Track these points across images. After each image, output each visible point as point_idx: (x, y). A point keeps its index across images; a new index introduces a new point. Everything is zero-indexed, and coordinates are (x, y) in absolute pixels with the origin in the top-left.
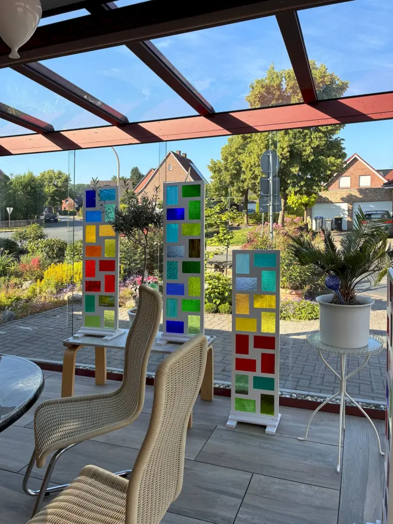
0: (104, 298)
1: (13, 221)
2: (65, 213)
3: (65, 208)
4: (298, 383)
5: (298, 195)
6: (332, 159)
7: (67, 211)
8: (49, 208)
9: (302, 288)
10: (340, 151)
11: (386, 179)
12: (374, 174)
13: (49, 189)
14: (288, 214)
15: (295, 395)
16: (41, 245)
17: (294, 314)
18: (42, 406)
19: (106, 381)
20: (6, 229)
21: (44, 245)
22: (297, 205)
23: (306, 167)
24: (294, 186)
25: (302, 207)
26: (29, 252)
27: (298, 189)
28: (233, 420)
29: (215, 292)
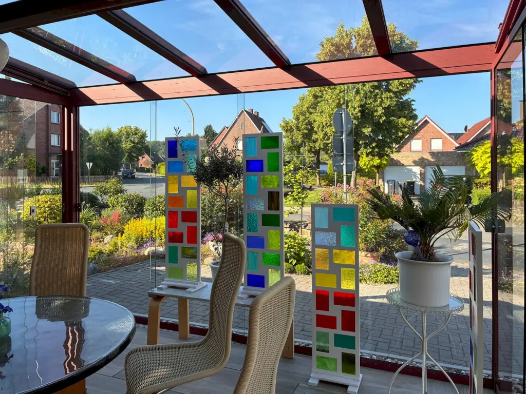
0: (186, 249)
1: (92, 177)
2: (142, 170)
3: (141, 165)
4: (377, 345)
5: (370, 157)
6: (403, 120)
7: (143, 168)
8: (127, 164)
9: (377, 251)
10: (411, 112)
11: (457, 142)
12: (446, 137)
13: (126, 145)
14: (361, 176)
15: (375, 357)
16: (121, 200)
17: (370, 277)
18: (132, 352)
19: (190, 335)
20: (86, 184)
21: (124, 200)
22: (369, 167)
23: (378, 127)
24: (365, 147)
25: (374, 169)
26: (109, 207)
27: (370, 150)
28: (314, 378)
29: (291, 252)
